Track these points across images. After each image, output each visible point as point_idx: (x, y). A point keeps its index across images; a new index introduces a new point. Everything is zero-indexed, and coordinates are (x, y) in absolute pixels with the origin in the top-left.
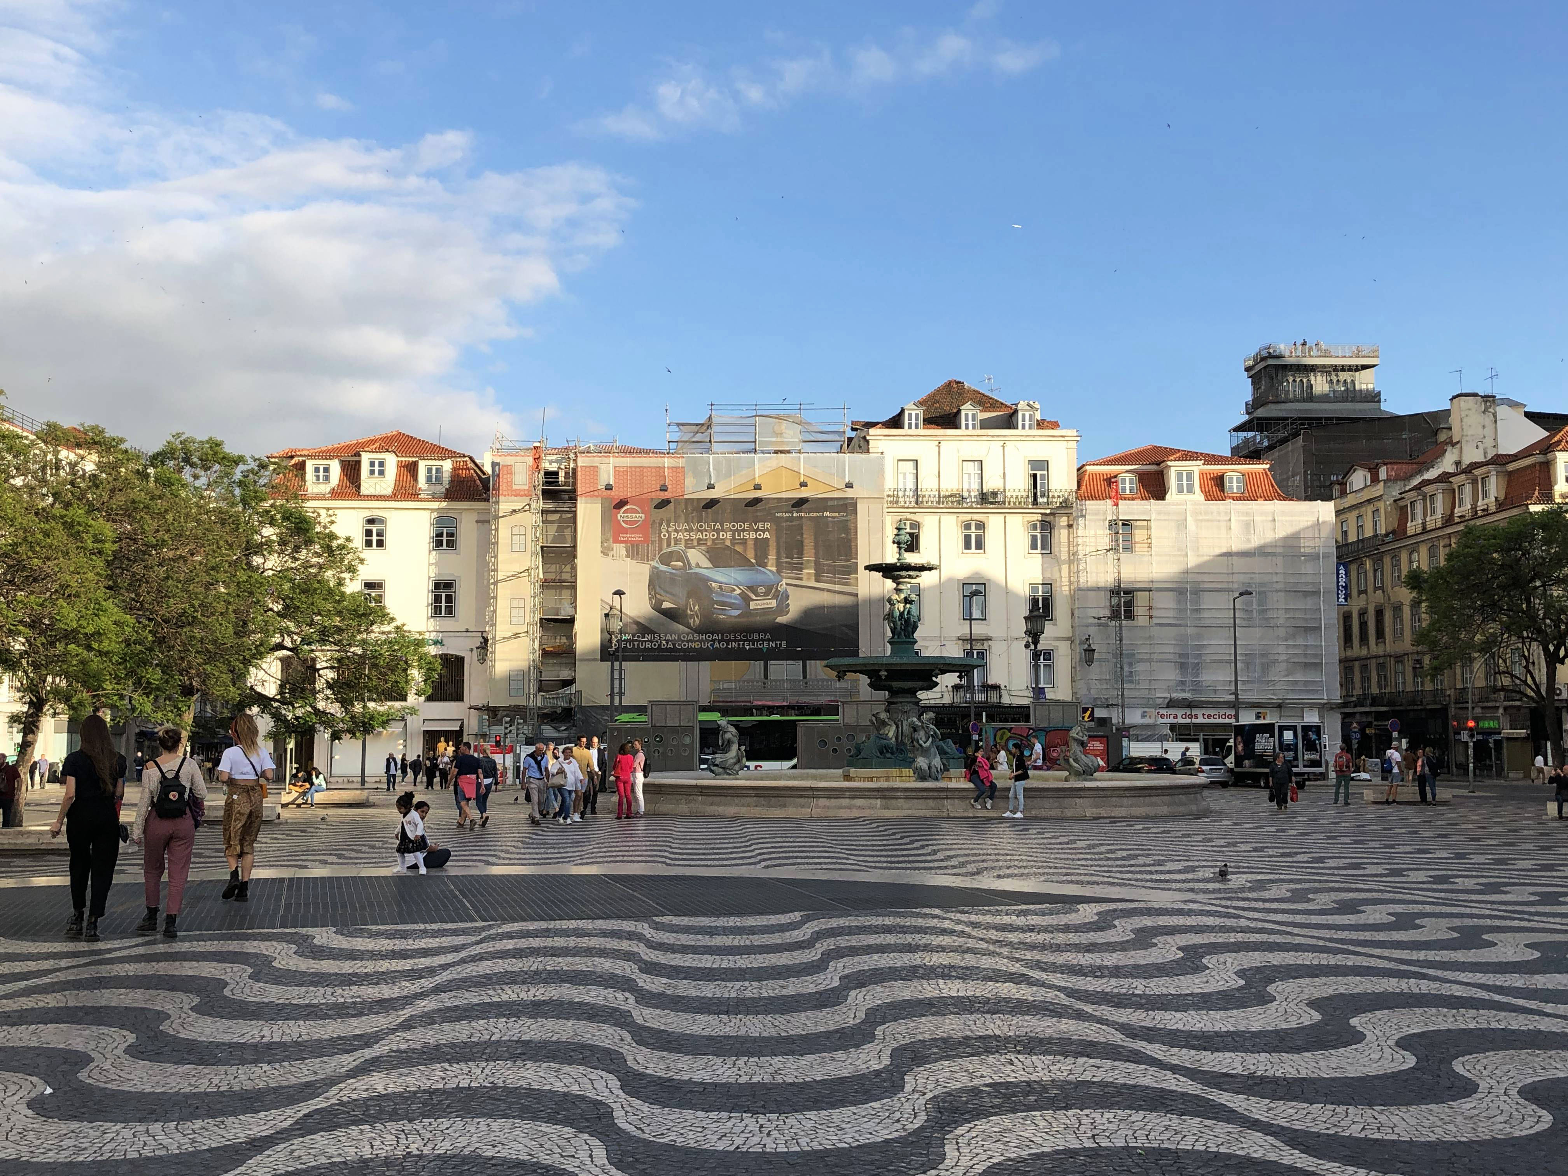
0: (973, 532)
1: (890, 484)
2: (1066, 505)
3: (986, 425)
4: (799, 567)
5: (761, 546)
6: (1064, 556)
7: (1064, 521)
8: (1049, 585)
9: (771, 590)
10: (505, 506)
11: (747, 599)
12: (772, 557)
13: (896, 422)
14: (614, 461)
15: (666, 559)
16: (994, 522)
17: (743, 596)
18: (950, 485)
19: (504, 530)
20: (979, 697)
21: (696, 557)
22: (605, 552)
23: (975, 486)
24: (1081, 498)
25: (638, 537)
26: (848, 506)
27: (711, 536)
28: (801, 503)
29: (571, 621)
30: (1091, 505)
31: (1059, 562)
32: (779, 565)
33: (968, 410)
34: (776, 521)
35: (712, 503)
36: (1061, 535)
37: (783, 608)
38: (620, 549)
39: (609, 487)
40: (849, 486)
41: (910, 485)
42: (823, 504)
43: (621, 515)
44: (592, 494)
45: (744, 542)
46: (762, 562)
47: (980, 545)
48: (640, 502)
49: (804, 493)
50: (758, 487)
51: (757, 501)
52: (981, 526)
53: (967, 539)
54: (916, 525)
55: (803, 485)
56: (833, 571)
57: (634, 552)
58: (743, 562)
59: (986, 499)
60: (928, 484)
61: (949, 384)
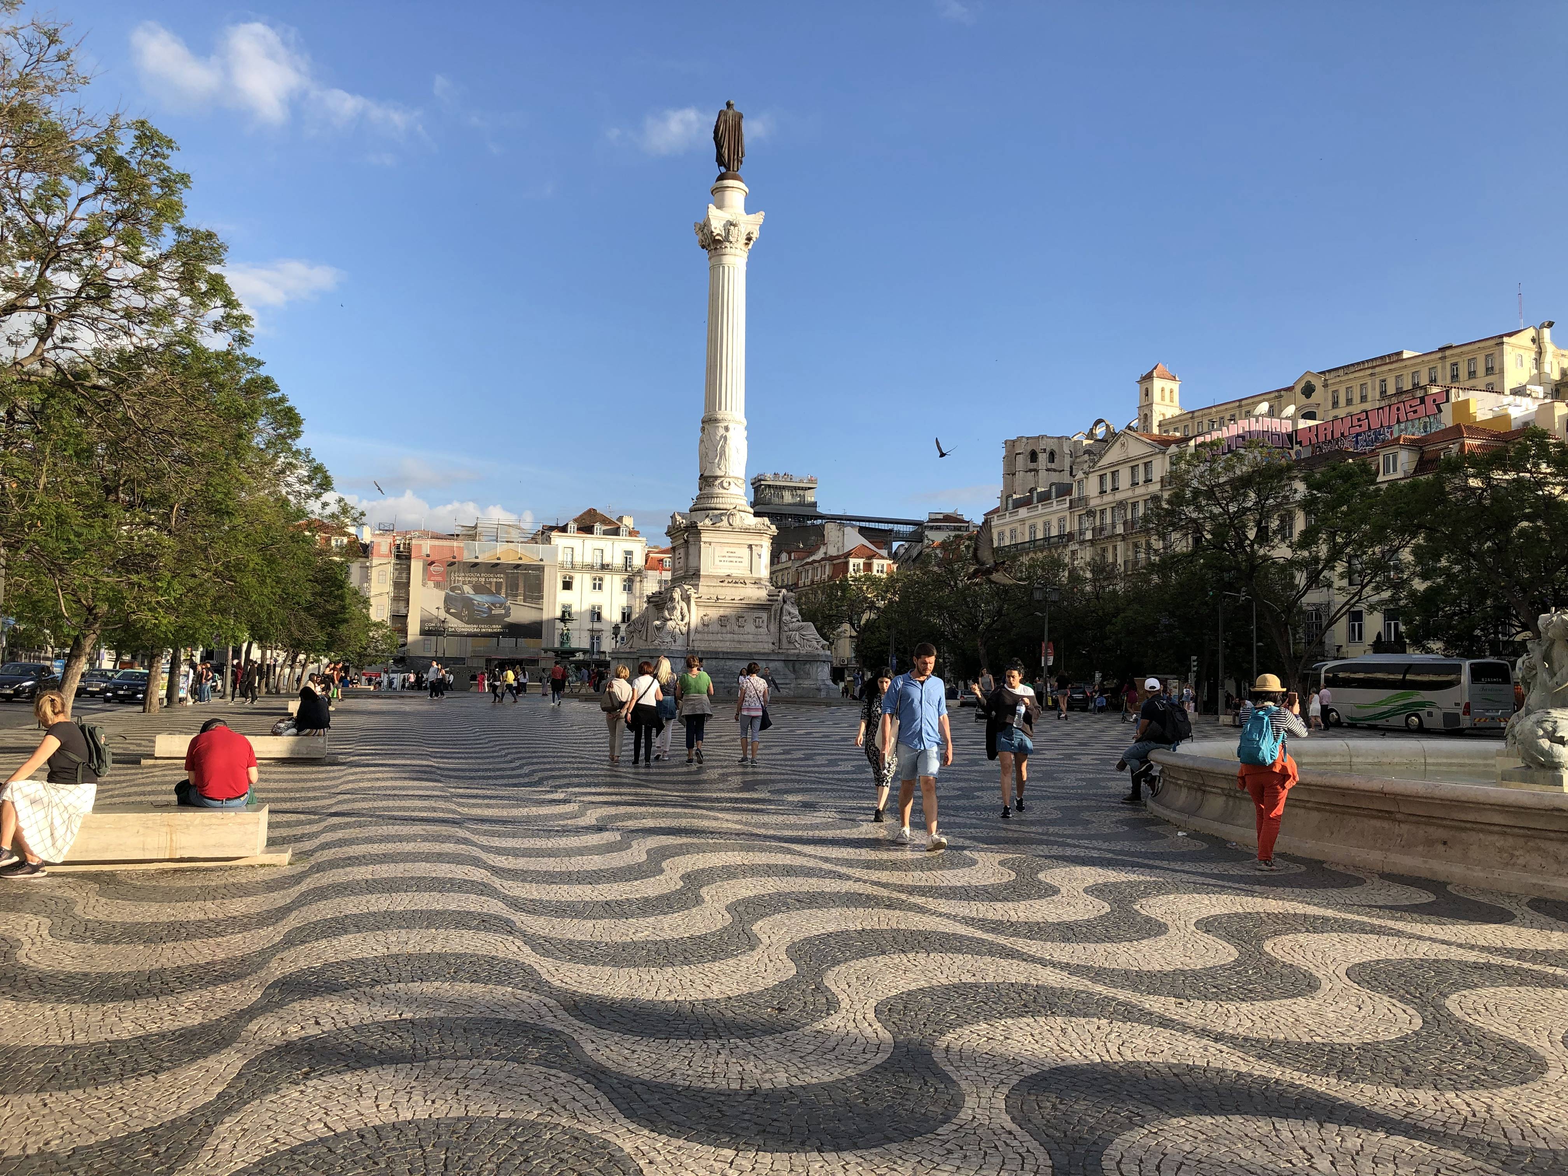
0: (597, 582)
1: (560, 558)
2: (639, 572)
3: (605, 533)
4: (516, 596)
5: (499, 585)
6: (638, 594)
7: (638, 579)
8: (630, 607)
9: (502, 605)
10: (375, 561)
11: (490, 609)
12: (503, 591)
13: (564, 529)
14: (430, 542)
15: (453, 589)
16: (607, 578)
17: (489, 608)
18: (588, 560)
19: (374, 574)
20: (595, 657)
21: (467, 589)
22: (424, 585)
23: (599, 561)
24: (647, 569)
25: (440, 579)
26: (541, 569)
27: (475, 579)
28: (517, 566)
29: (406, 616)
30: (650, 572)
31: (635, 598)
32: (506, 594)
33: (598, 527)
34: (507, 574)
35: (475, 565)
36: (637, 585)
37: (508, 614)
38: (431, 584)
39: (428, 556)
40: (541, 560)
41: (569, 559)
42: (528, 567)
43: (432, 568)
44: (418, 557)
45: (490, 583)
46: (498, 592)
47: (600, 588)
48: (441, 562)
49: (520, 562)
50: (499, 559)
51: (497, 564)
52: (601, 579)
53: (595, 585)
54: (571, 578)
55: (520, 559)
56: (532, 598)
57: (438, 585)
58: (489, 592)
59: (604, 567)
60: (578, 559)
61: (590, 510)
